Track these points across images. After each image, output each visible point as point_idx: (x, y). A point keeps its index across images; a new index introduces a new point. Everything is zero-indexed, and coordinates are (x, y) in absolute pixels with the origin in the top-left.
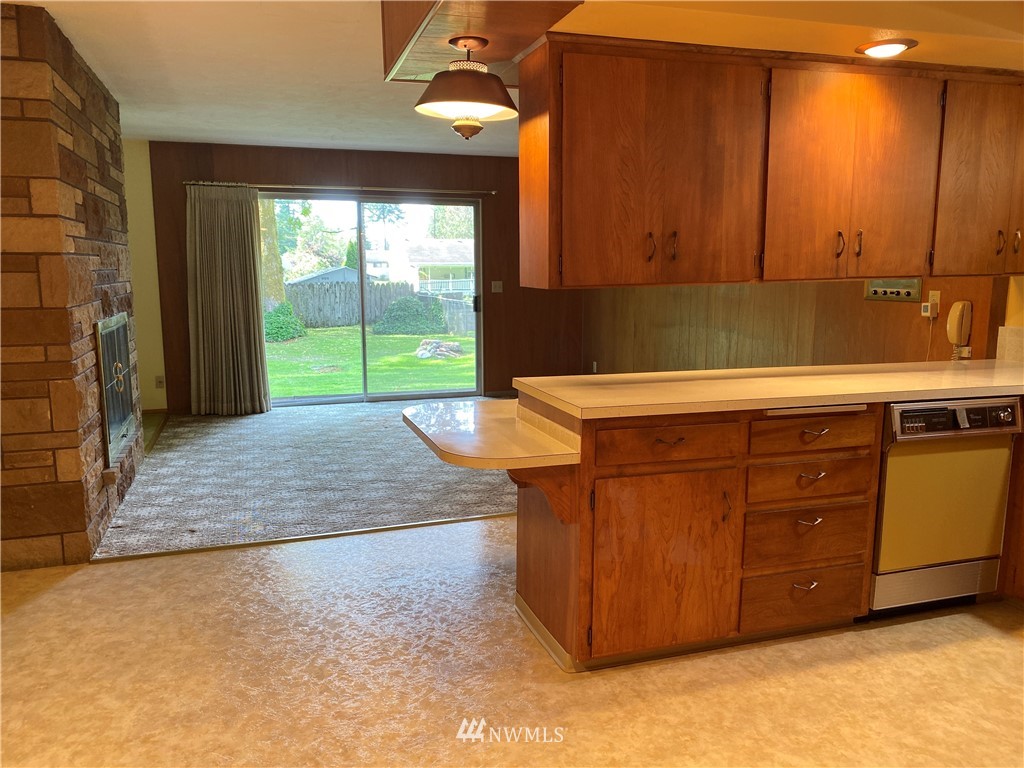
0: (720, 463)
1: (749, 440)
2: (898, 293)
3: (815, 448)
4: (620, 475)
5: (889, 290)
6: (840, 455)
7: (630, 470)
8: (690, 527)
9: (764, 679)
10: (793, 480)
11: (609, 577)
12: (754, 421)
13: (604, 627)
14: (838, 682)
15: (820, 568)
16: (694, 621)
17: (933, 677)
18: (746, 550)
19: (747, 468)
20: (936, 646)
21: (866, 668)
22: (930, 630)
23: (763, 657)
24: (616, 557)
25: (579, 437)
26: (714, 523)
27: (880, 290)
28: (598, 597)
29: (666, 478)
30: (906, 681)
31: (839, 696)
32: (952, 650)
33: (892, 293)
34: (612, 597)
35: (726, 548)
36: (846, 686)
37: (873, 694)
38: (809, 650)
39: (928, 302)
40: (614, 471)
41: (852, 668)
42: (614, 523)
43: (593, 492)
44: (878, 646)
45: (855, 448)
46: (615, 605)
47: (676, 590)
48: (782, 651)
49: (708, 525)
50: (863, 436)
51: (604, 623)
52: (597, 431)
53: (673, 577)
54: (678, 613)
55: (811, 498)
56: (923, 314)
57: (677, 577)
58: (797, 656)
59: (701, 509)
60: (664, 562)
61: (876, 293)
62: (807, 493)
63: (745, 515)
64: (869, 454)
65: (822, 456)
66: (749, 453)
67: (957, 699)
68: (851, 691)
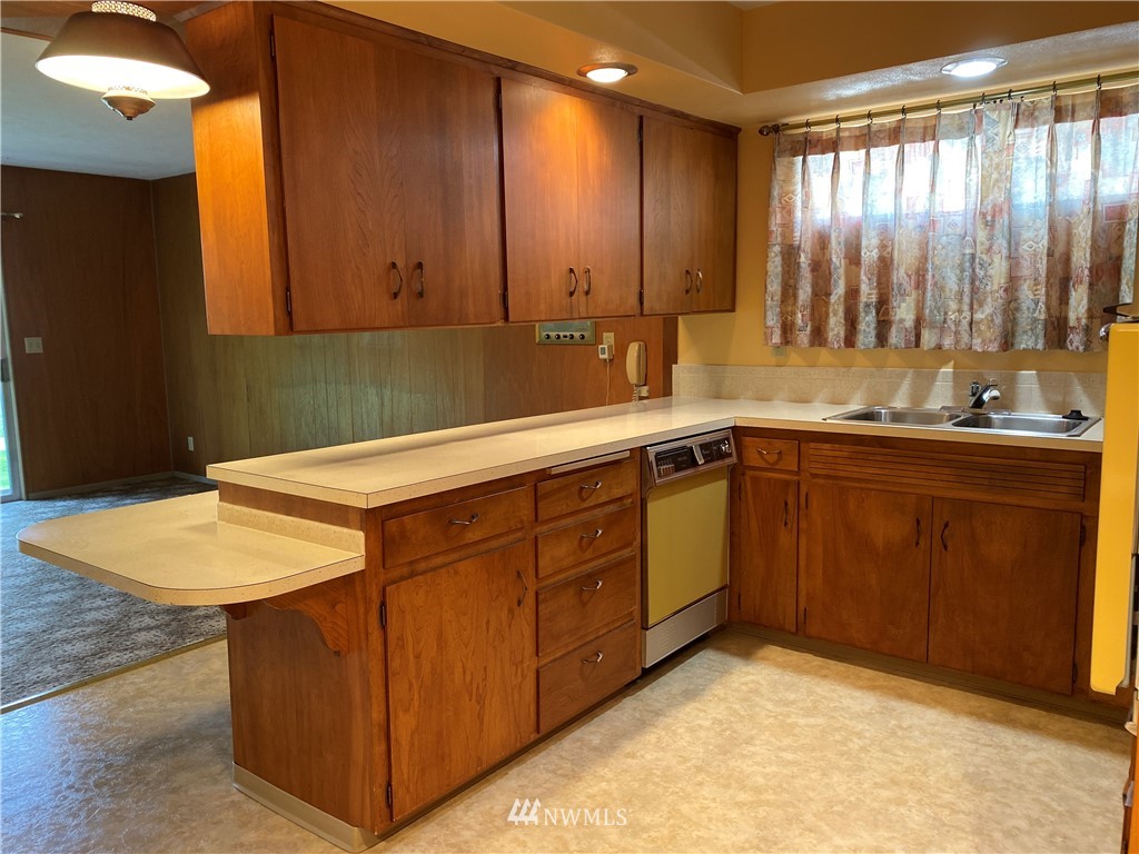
0: (511, 538)
1: (536, 504)
2: (572, 337)
3: (592, 504)
4: (412, 575)
5: (562, 334)
6: (612, 508)
7: (422, 566)
8: (488, 622)
9: (580, 779)
10: (576, 543)
11: (407, 711)
12: (538, 482)
13: (406, 776)
14: (648, 757)
15: (603, 635)
16: (498, 734)
17: (720, 722)
18: (541, 634)
19: (536, 537)
20: (704, 689)
21: (663, 733)
22: (689, 674)
23: (564, 754)
24: (414, 681)
25: (361, 535)
26: (511, 611)
27: (553, 334)
28: (396, 740)
29: (461, 566)
30: (703, 734)
31: (658, 773)
32: (718, 690)
33: (565, 337)
34: (412, 735)
35: (523, 636)
36: (658, 760)
37: (685, 760)
38: (603, 730)
39: (602, 344)
40: (405, 570)
41: (651, 737)
42: (410, 638)
43: (383, 604)
44: (658, 705)
45: (621, 499)
46: (416, 744)
47: (479, 703)
48: (578, 740)
49: (504, 614)
50: (627, 484)
51: (405, 771)
52: (383, 523)
53: (475, 686)
54: (481, 731)
55: (591, 560)
56: (601, 356)
57: (478, 688)
58: (596, 741)
59: (497, 597)
60: (464, 672)
61: (548, 337)
62: (588, 555)
63: (537, 593)
64: (632, 502)
65: (597, 512)
66: (536, 520)
67: (752, 738)
68: (665, 763)
